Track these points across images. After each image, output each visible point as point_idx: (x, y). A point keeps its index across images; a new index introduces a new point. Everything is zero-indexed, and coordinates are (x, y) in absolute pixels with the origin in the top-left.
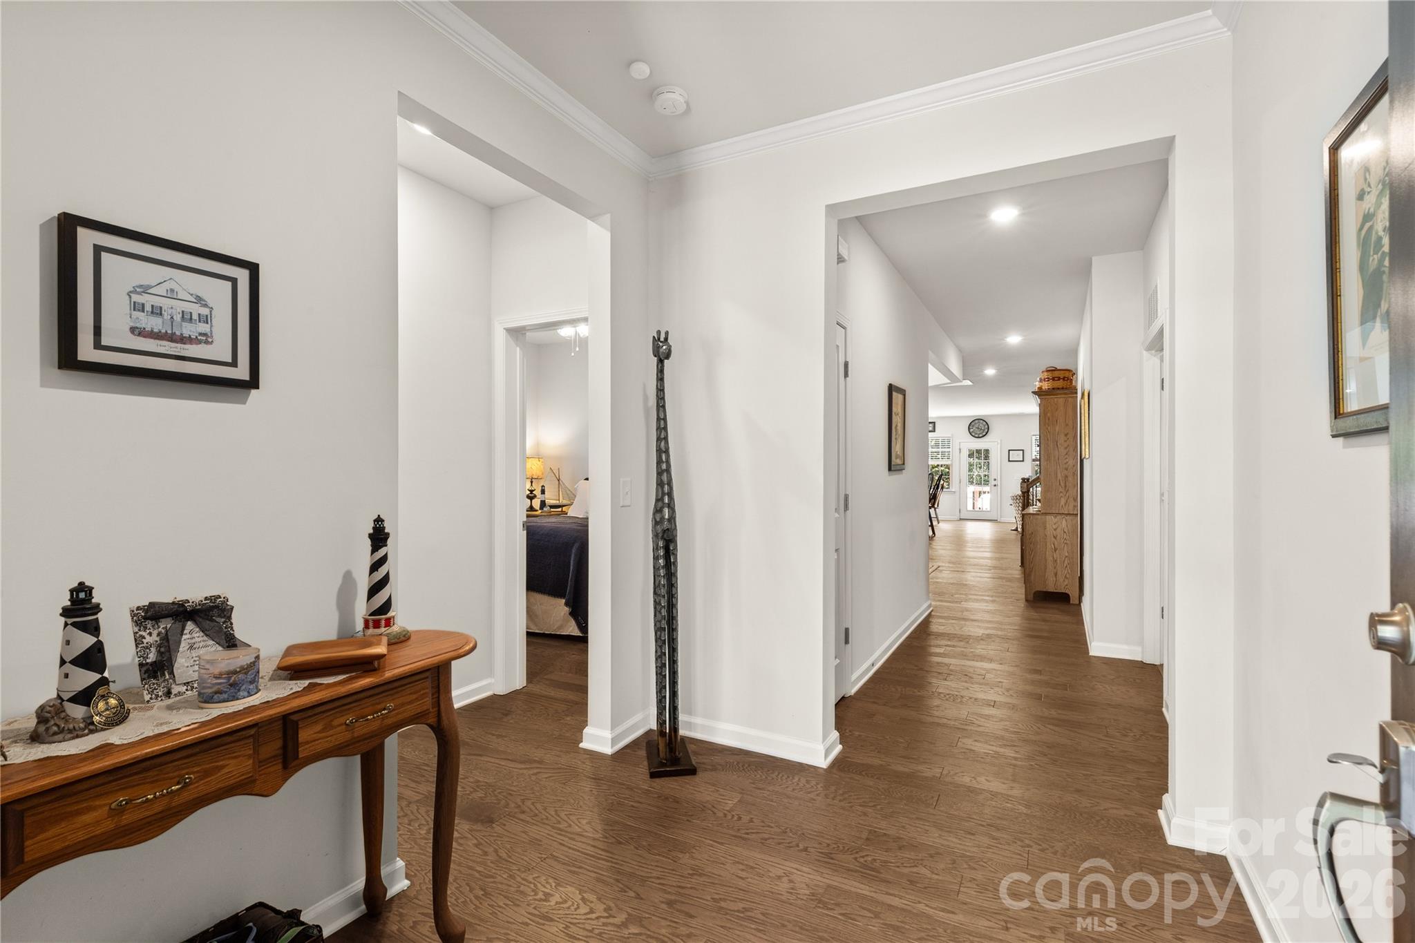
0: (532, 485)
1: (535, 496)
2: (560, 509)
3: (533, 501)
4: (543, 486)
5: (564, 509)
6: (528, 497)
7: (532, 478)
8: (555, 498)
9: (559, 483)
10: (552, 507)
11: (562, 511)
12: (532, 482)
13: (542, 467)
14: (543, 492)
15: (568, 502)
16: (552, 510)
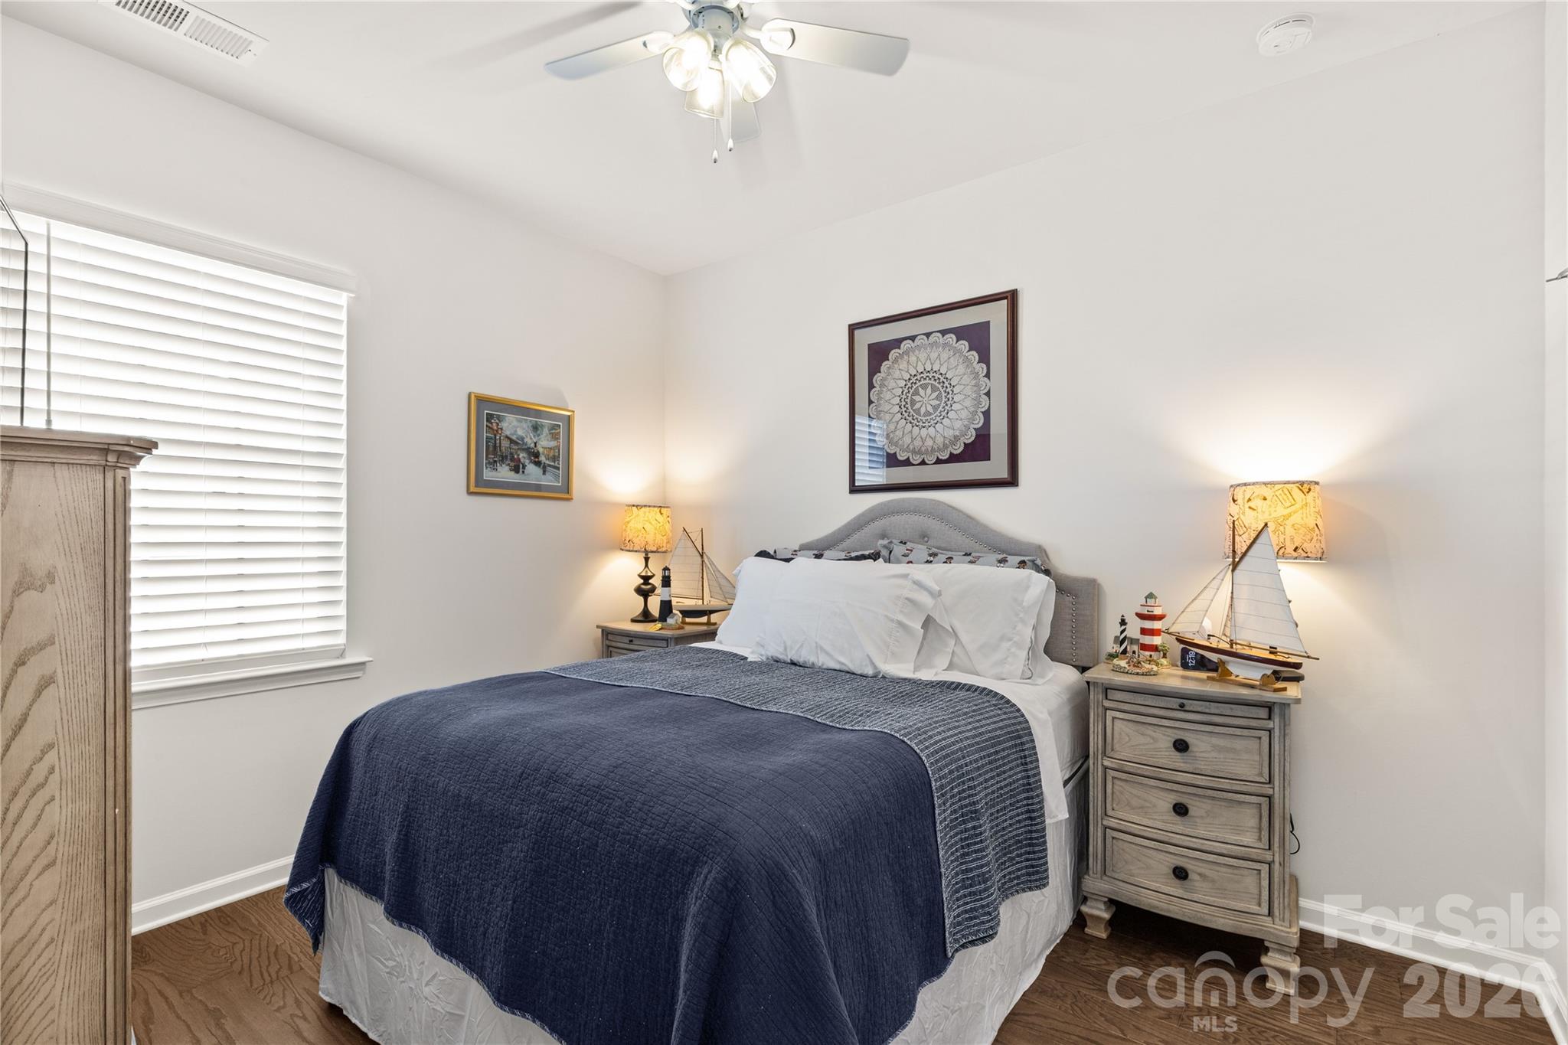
0: (647, 566)
1: (654, 589)
2: (704, 619)
3: (649, 598)
4: (666, 569)
5: (714, 618)
6: (639, 591)
7: (646, 552)
8: (695, 594)
9: (703, 561)
10: (686, 613)
11: (709, 623)
12: (647, 559)
13: (668, 526)
14: (666, 582)
15: (724, 604)
16: (688, 620)
